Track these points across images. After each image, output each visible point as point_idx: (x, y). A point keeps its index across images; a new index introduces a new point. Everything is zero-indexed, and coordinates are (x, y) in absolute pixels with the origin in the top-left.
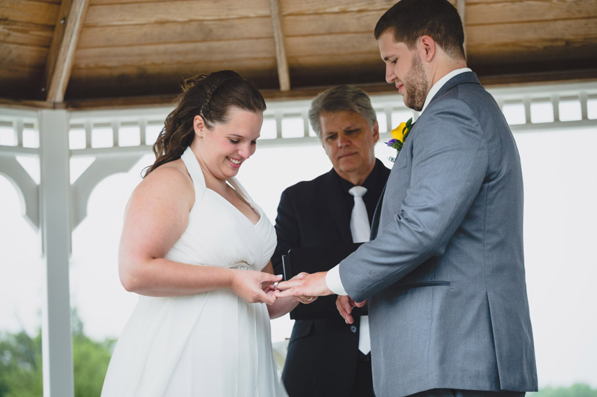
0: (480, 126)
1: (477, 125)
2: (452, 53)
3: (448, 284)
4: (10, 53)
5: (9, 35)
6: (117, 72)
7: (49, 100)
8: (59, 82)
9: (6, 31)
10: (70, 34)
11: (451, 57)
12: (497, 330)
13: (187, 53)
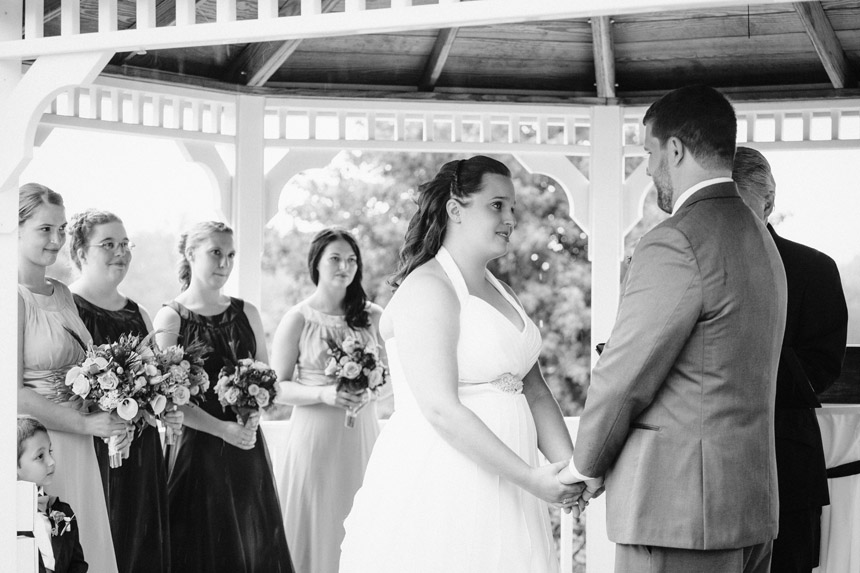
0: (694, 261)
1: (692, 260)
2: (704, 162)
3: (657, 429)
4: (553, 50)
5: (546, 33)
6: (672, 65)
7: (599, 95)
8: (604, 80)
9: (542, 31)
10: (598, 34)
11: (702, 166)
12: (708, 483)
13: (736, 46)
